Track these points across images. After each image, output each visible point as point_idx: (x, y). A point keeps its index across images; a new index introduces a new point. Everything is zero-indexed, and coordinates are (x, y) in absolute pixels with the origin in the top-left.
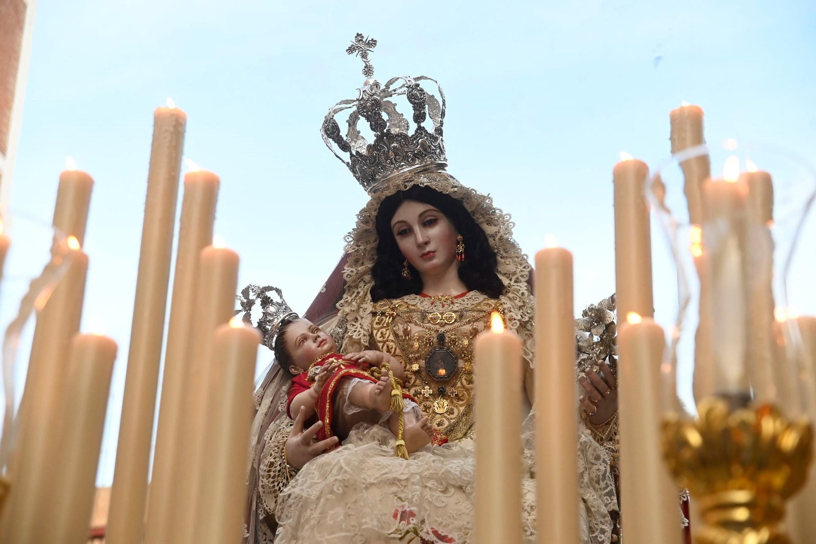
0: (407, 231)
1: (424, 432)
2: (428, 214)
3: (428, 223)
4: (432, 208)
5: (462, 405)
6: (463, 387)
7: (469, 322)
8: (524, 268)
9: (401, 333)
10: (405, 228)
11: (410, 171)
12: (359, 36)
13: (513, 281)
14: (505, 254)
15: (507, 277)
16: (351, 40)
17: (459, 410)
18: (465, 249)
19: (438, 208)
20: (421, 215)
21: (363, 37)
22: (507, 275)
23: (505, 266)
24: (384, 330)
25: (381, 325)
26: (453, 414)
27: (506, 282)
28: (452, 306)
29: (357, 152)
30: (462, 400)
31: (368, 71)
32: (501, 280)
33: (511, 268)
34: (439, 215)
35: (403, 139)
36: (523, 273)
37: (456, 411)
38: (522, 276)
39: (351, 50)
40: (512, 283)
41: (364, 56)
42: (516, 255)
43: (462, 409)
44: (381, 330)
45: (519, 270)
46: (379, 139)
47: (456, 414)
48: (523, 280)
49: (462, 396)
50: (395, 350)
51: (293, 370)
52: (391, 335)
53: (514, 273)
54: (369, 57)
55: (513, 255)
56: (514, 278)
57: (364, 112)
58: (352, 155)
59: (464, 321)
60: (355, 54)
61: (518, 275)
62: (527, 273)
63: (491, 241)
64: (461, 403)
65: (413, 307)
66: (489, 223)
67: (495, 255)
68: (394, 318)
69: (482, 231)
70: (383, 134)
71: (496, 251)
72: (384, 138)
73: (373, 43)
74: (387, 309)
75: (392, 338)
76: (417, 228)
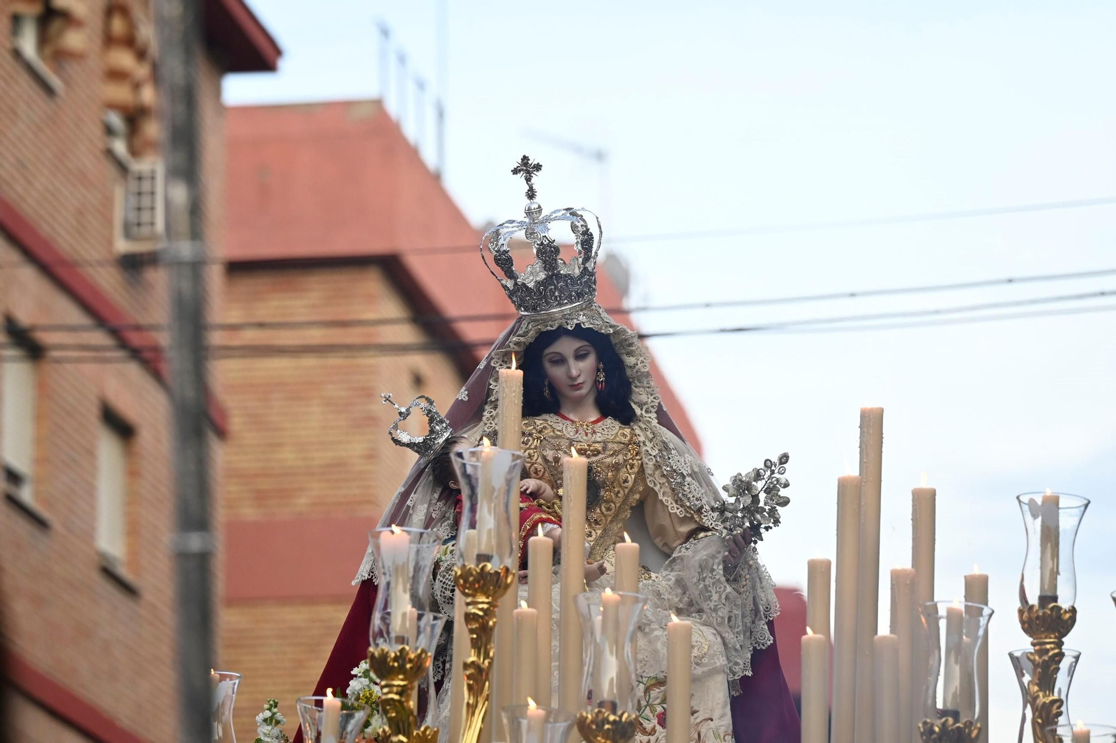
0: (561, 360)
1: (598, 571)
2: (582, 349)
3: (580, 356)
4: (587, 343)
5: (599, 529)
6: (602, 513)
7: (612, 455)
8: (654, 398)
9: (550, 458)
10: (558, 358)
11: (570, 309)
12: (525, 158)
13: (644, 410)
14: (638, 384)
15: (639, 406)
16: (515, 162)
17: (596, 533)
18: (605, 377)
19: (591, 344)
20: (576, 350)
21: (529, 160)
22: (641, 405)
23: (640, 395)
24: (532, 451)
25: (528, 446)
26: (591, 536)
27: (638, 411)
28: (594, 435)
29: (524, 284)
30: (600, 525)
31: (531, 194)
32: (634, 409)
33: (644, 398)
34: (591, 349)
35: (569, 279)
36: (653, 404)
37: (593, 533)
38: (653, 407)
39: (515, 171)
40: (643, 412)
41: (528, 180)
42: (648, 385)
43: (599, 532)
44: (528, 451)
45: (650, 400)
46: (549, 278)
47: (594, 536)
48: (653, 410)
49: (600, 521)
50: (544, 473)
51: (453, 485)
52: (540, 458)
53: (646, 403)
54: (533, 180)
55: (645, 385)
56: (644, 408)
57: (542, 256)
58: (516, 284)
59: (608, 453)
60: (519, 175)
61: (649, 405)
62: (657, 404)
63: (629, 372)
64: (598, 526)
65: (559, 433)
66: (630, 354)
67: (629, 384)
68: (541, 441)
69: (621, 362)
70: (553, 275)
71: (631, 380)
72: (553, 276)
73: (538, 167)
74: (532, 429)
75: (540, 460)
76: (571, 361)
